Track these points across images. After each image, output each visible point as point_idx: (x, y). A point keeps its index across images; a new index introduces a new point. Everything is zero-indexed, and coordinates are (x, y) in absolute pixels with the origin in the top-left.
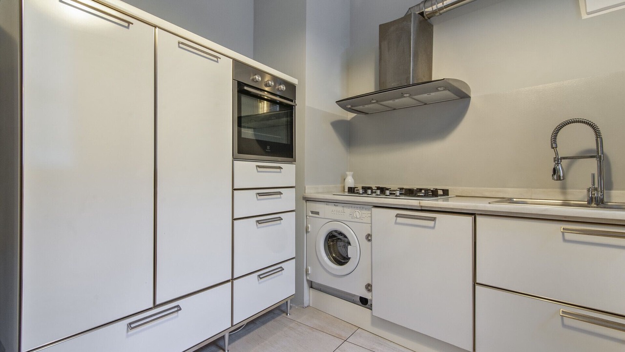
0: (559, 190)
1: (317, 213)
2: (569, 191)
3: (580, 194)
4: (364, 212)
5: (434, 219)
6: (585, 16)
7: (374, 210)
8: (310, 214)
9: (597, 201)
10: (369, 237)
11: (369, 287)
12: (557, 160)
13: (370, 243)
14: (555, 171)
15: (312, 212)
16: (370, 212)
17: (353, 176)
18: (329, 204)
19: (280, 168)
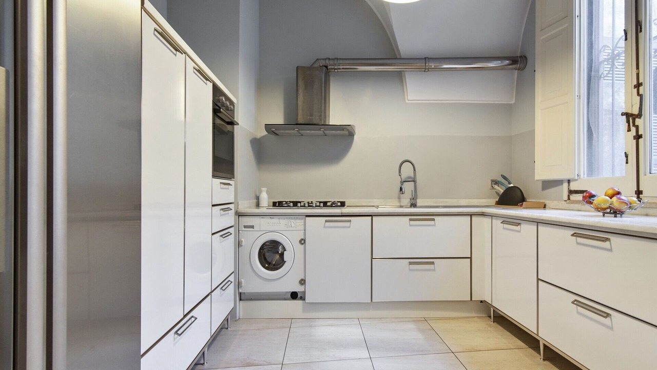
0: (397, 200)
1: (252, 227)
2: (402, 200)
3: (406, 201)
4: (298, 221)
5: (350, 221)
6: (407, 101)
7: (307, 218)
8: (244, 229)
9: (414, 205)
10: (303, 242)
11: (303, 282)
12: (402, 182)
13: (303, 246)
14: (401, 189)
15: (245, 227)
16: (303, 221)
17: (267, 192)
18: (264, 218)
19: (229, 184)
